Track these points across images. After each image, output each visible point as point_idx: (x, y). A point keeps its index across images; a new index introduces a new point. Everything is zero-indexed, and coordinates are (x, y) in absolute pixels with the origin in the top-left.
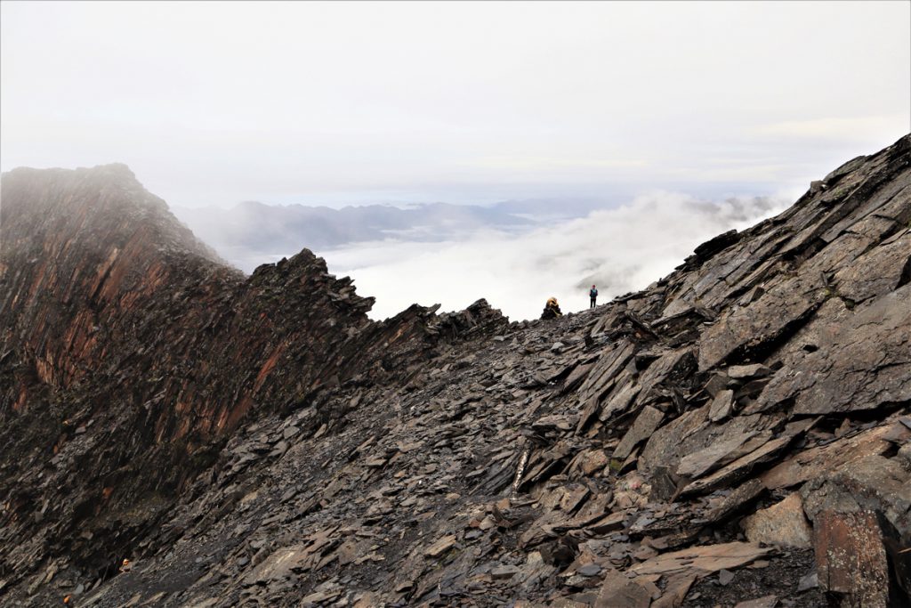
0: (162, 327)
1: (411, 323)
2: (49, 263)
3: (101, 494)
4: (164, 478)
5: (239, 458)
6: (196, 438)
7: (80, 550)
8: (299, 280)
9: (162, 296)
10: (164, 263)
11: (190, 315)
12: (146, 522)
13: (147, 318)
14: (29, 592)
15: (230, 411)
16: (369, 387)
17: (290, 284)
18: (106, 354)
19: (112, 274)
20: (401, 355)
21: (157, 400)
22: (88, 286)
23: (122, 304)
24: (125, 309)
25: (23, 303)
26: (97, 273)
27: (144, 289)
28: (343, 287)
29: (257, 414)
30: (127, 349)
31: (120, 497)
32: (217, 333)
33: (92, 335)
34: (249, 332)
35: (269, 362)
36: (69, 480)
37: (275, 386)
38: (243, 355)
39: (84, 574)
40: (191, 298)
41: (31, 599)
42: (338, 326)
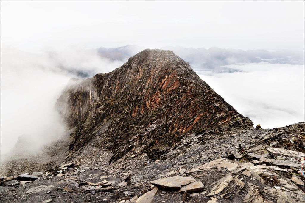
0: (176, 99)
1: (230, 118)
2: (151, 76)
3: (155, 141)
4: (169, 141)
5: (183, 143)
6: (178, 133)
7: (149, 153)
8: (207, 98)
9: (177, 90)
10: (179, 81)
11: (183, 98)
12: (164, 150)
13: (173, 95)
14: (139, 159)
15: (187, 128)
16: (214, 134)
17: (205, 99)
18: (162, 103)
19: (166, 82)
20: (223, 128)
21: (170, 122)
22: (160, 85)
23: (167, 91)
24: (168, 92)
25: (145, 86)
26: (162, 82)
27: (173, 88)
28: (218, 102)
29: (192, 131)
30: (167, 103)
31: (159, 143)
32: (186, 108)
33: (159, 97)
34: (193, 110)
35: (197, 118)
36: (150, 135)
37: (197, 125)
38: (191, 115)
39: (150, 158)
40: (184, 93)
41: (139, 161)
42: (215, 113)
